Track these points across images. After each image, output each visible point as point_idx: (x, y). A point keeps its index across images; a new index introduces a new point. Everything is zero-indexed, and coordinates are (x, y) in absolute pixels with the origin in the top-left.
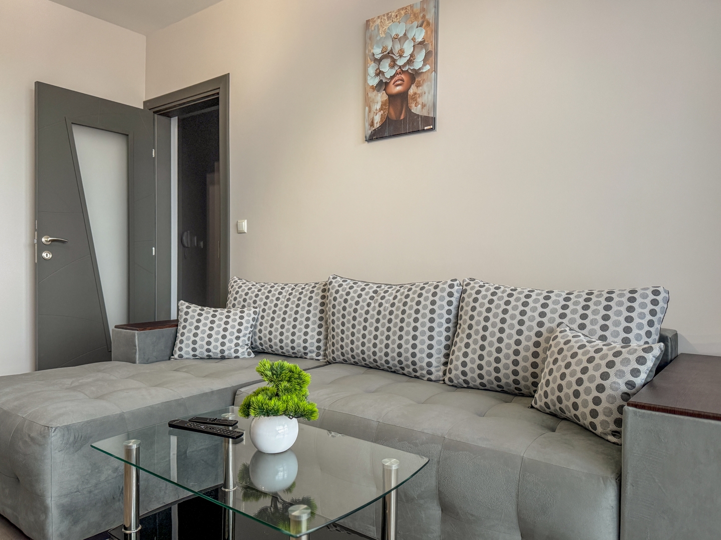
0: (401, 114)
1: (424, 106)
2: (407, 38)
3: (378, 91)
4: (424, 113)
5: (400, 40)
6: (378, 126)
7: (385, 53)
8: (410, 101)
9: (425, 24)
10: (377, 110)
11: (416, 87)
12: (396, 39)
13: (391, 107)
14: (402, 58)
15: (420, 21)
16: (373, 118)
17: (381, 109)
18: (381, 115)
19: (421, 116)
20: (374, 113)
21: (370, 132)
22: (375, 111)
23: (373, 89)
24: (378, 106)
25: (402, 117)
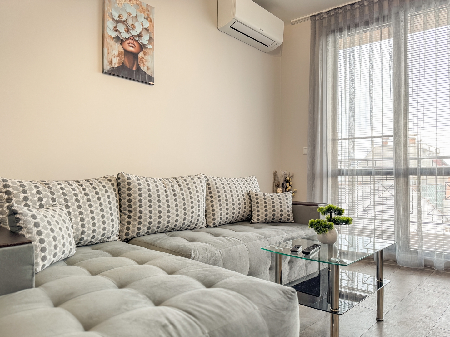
0: (133, 66)
1: (148, 69)
2: (137, 21)
3: (116, 42)
4: (149, 73)
5: (132, 17)
6: (116, 66)
7: (121, 19)
8: (139, 61)
9: (149, 19)
10: (114, 54)
11: (143, 55)
12: (129, 14)
13: (125, 57)
14: (134, 31)
15: (146, 16)
16: (112, 59)
17: (118, 56)
18: (118, 60)
19: (147, 74)
20: (112, 56)
21: (109, 68)
22: (113, 55)
23: (111, 38)
24: (116, 53)
25: (134, 68)
